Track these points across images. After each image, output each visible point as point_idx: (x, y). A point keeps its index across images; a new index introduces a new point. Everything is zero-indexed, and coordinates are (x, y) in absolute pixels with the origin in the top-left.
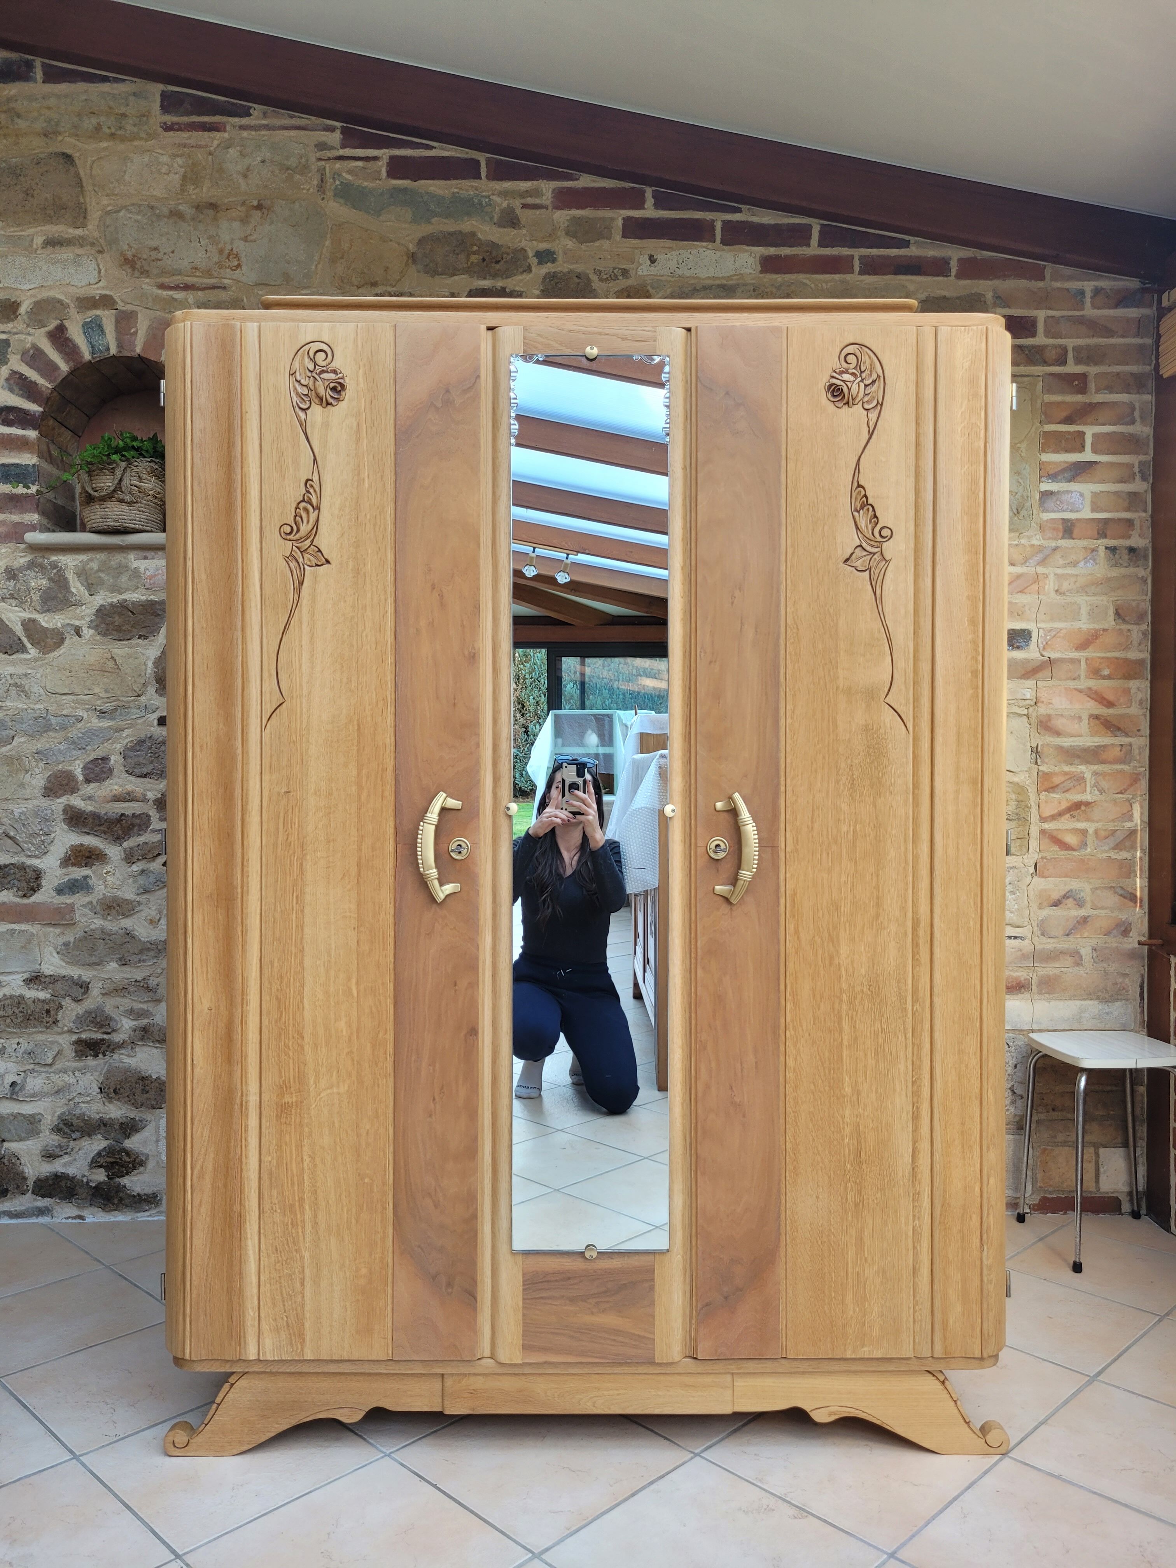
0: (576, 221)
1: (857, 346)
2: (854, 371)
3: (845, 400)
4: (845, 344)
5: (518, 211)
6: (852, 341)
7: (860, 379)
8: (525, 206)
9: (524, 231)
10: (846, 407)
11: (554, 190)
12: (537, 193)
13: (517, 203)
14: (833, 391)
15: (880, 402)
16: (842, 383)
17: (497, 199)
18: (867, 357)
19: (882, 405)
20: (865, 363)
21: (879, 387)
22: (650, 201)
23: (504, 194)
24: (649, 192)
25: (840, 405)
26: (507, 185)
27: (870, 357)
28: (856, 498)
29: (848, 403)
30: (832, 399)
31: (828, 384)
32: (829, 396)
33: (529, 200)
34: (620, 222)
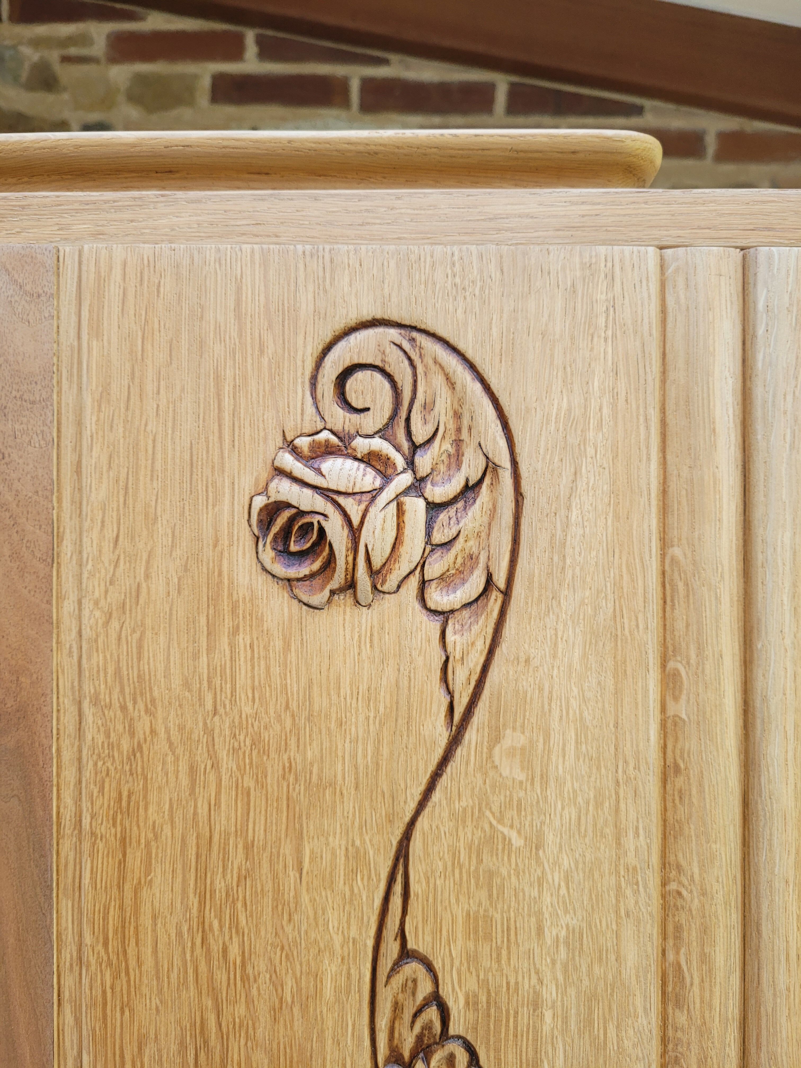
0: (140, 79)
1: (393, 333)
2: (378, 444)
3: (339, 578)
4: (339, 325)
5: (59, 69)
6: (367, 314)
7: (406, 479)
8: (66, 59)
9: (66, 96)
10: (345, 600)
11: (109, 36)
12: (84, 40)
13: (54, 56)
14: (286, 533)
15: (500, 580)
16: (320, 503)
17: (26, 51)
18: (438, 381)
19: (507, 593)
20: (428, 407)
21: (494, 511)
22: (251, 49)
23: (36, 43)
24: (250, 36)
25: (317, 599)
26: (42, 30)
27: (451, 383)
28: (397, 1008)
29: (351, 585)
30: (280, 569)
31: (260, 501)
32: (268, 555)
33: (73, 51)
34: (206, 82)
